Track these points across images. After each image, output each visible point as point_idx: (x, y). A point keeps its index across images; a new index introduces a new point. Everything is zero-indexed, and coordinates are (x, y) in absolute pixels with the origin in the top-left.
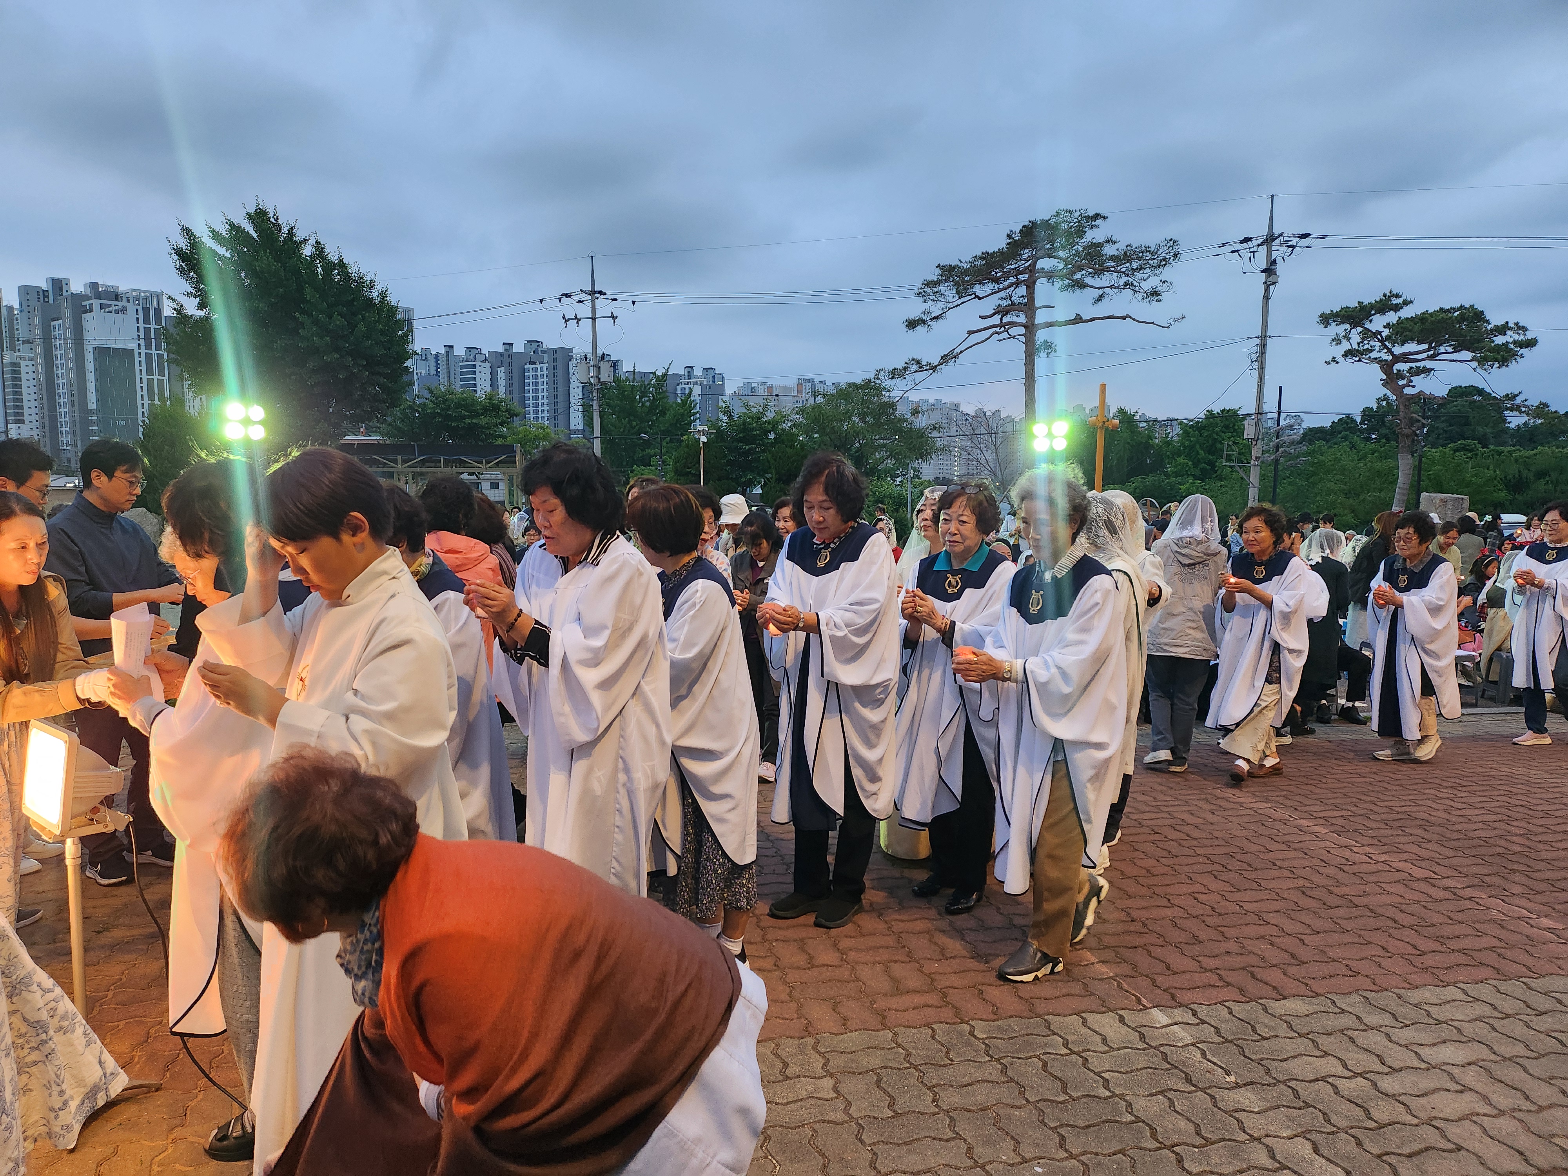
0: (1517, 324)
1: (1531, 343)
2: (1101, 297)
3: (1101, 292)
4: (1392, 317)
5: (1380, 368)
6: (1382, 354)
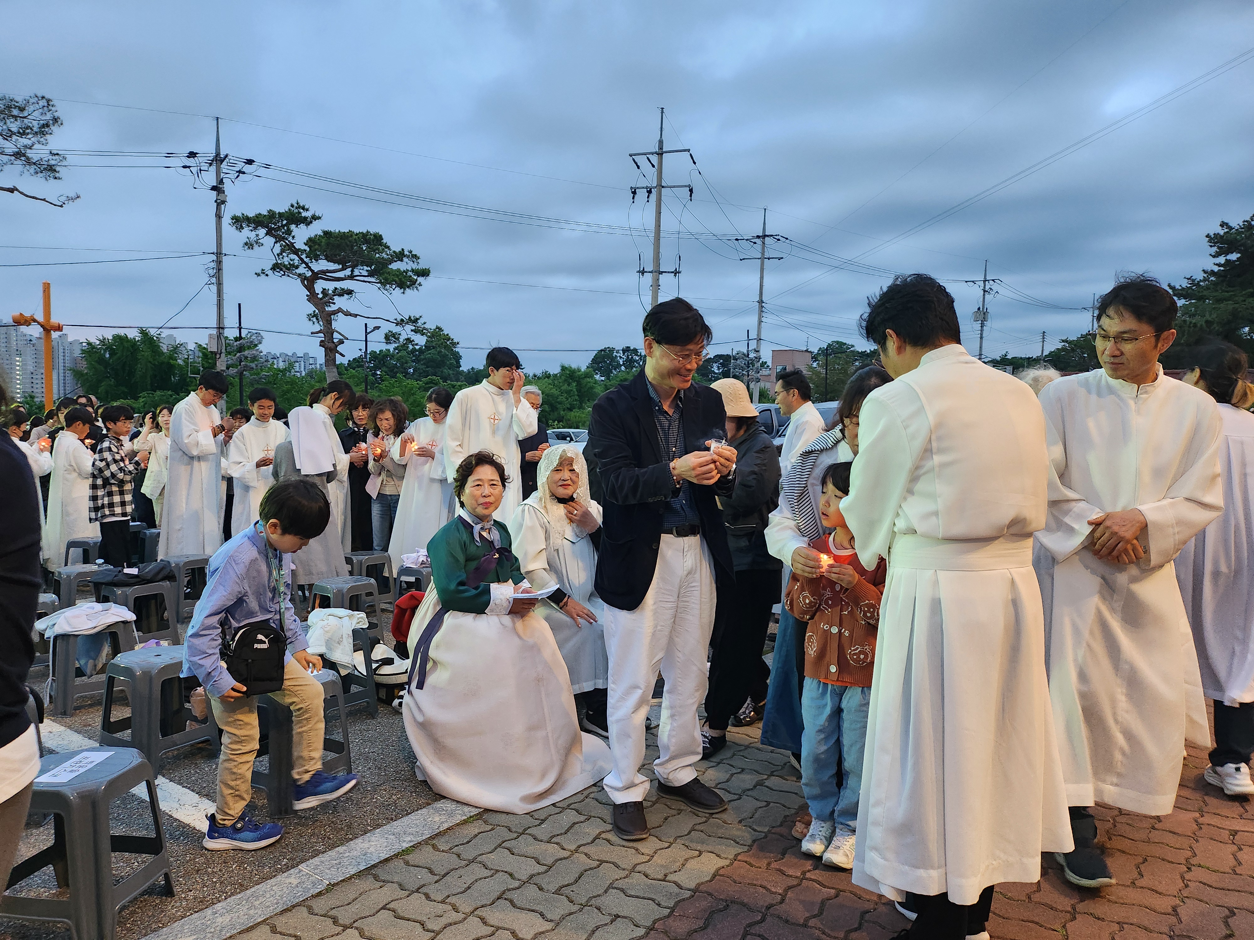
0: (411, 252)
1: (425, 273)
4: (305, 231)
5: (303, 282)
6: (302, 270)
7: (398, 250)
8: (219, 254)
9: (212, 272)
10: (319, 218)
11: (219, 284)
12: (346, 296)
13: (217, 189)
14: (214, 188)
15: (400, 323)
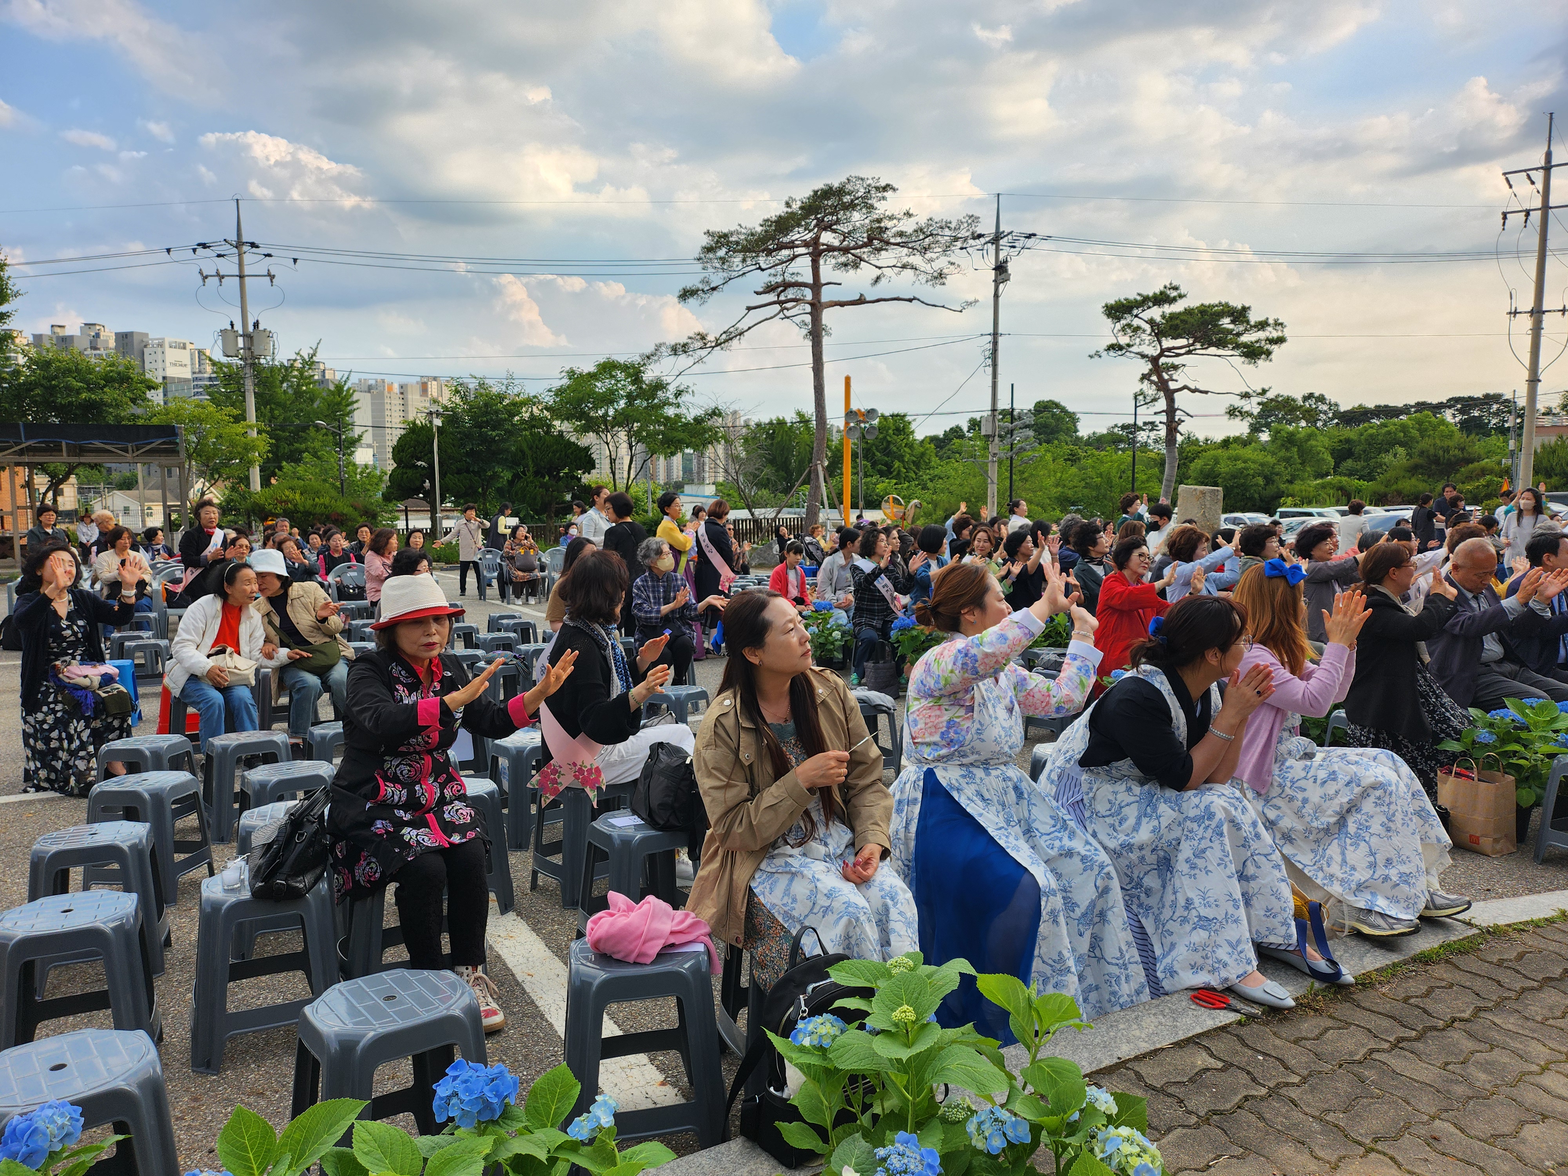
0: (1276, 320)
2: (878, 279)
4: (1160, 312)
7: (1261, 320)
8: (995, 334)
9: (987, 353)
10: (1185, 296)
11: (995, 365)
13: (1001, 269)
14: (994, 268)
15: (1246, 396)
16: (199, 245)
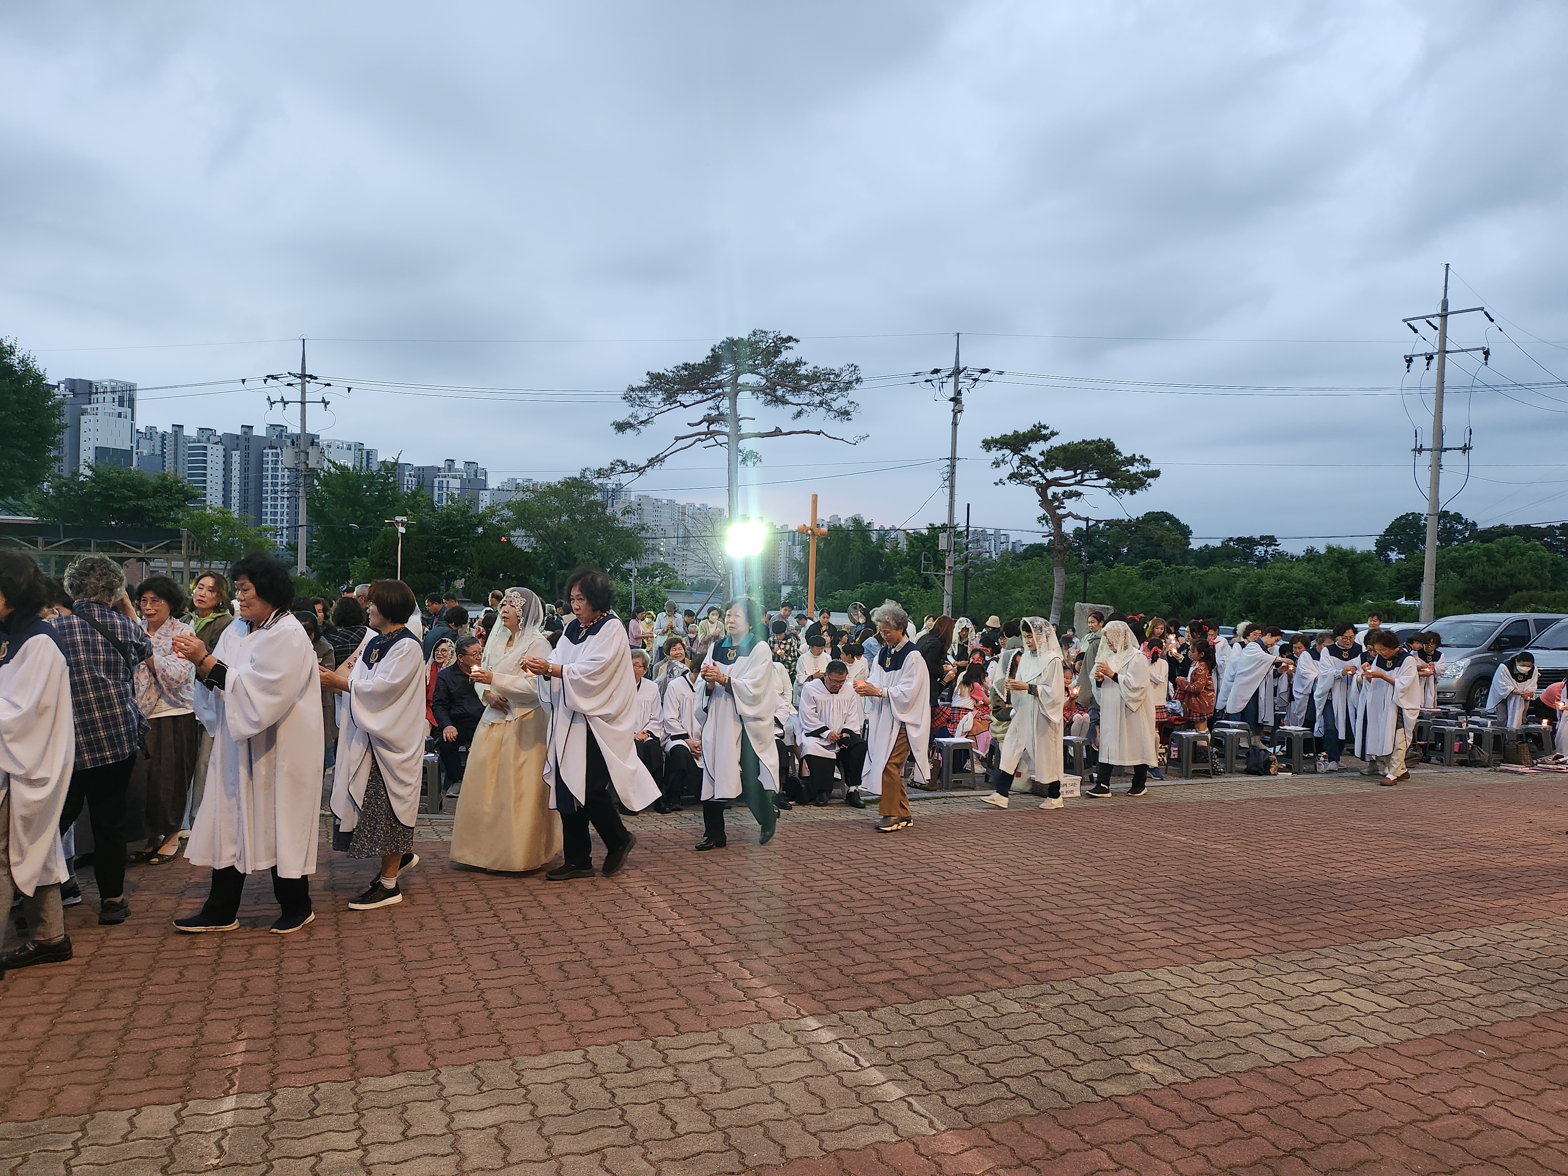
0: (1142, 456)
1: (1154, 475)
2: (799, 414)
3: (799, 408)
4: (1043, 446)
5: (1037, 490)
6: (1037, 478)
7: (1129, 455)
8: (953, 459)
9: (946, 476)
10: (1057, 434)
11: (952, 487)
12: (1074, 498)
13: (956, 400)
14: (951, 400)
16: (268, 376)
